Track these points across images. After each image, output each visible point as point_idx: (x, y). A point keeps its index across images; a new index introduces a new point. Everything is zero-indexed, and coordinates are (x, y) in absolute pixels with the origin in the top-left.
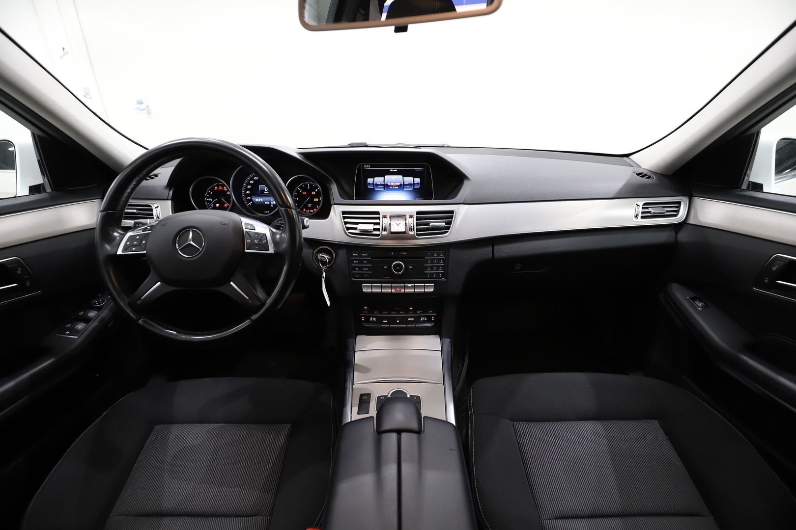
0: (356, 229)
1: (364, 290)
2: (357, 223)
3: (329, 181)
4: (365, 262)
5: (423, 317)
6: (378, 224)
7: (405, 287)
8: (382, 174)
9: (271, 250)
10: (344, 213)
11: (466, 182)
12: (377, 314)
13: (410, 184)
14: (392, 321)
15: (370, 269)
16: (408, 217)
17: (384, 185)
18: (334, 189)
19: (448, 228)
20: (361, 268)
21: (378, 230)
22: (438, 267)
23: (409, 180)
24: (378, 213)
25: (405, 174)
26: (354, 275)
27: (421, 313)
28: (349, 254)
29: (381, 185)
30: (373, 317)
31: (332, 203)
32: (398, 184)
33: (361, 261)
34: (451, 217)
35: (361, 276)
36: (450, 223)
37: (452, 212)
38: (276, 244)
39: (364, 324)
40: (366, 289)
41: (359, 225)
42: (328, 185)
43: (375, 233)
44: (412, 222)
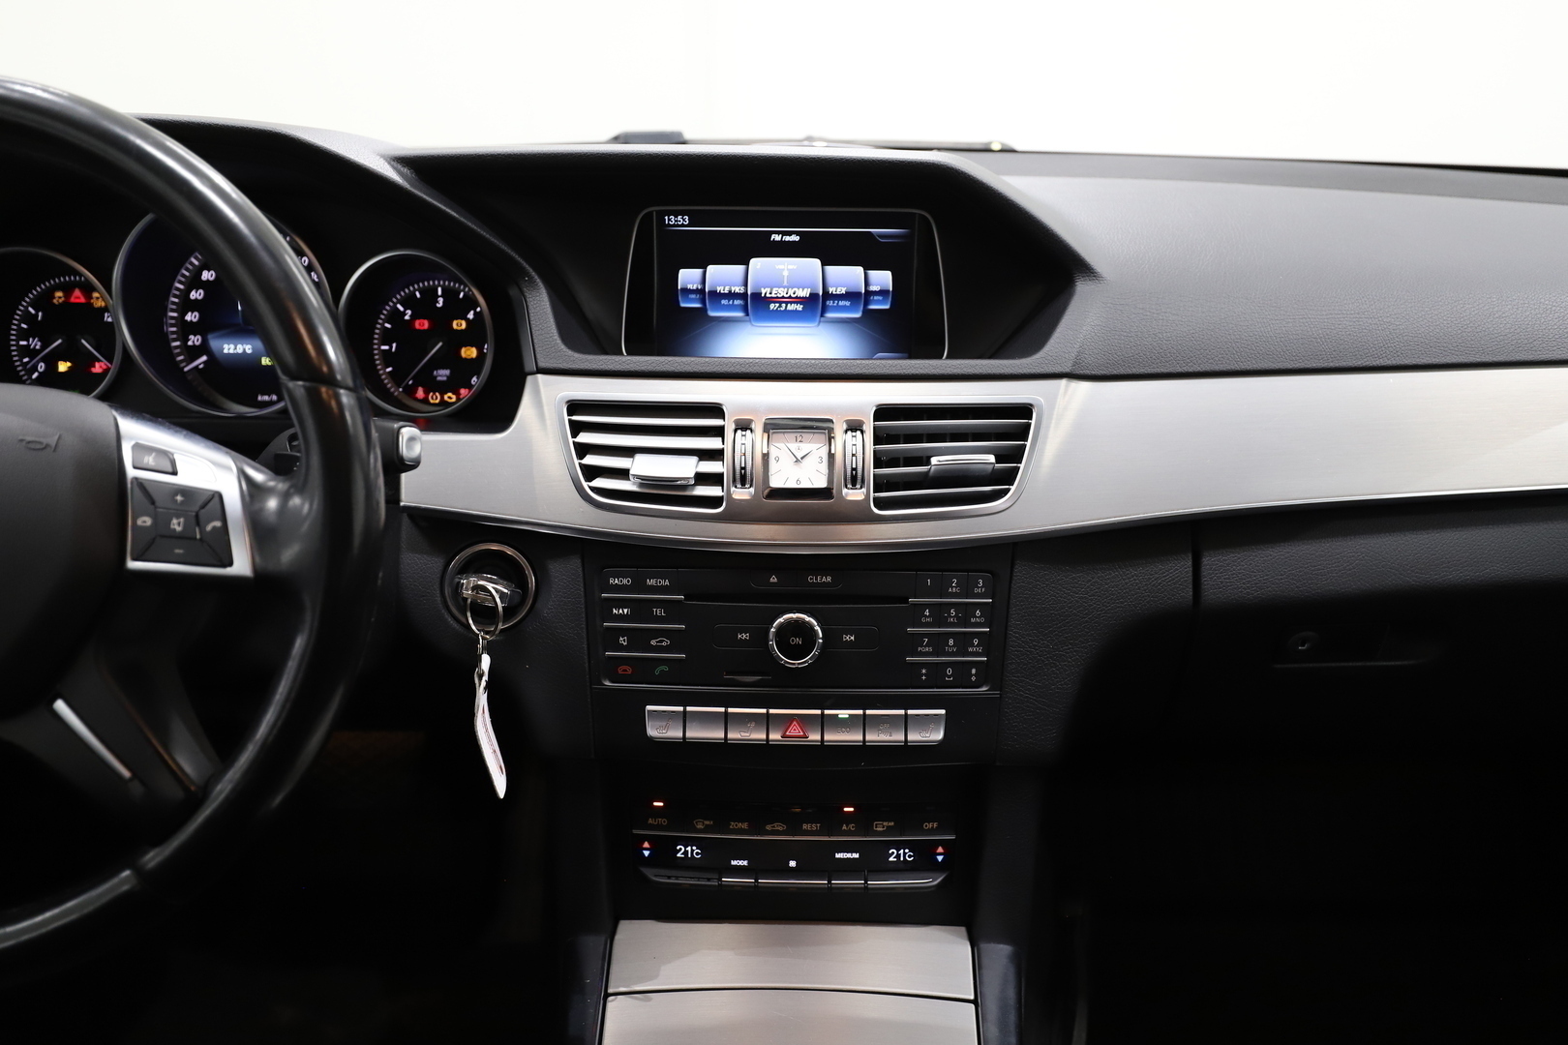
0: (623, 474)
1: (653, 731)
2: (629, 452)
3: (517, 277)
4: (658, 612)
5: (898, 845)
6: (716, 455)
7: (823, 723)
8: (739, 252)
9: (241, 564)
10: (574, 407)
11: (1083, 288)
12: (707, 830)
13: (851, 296)
14: (767, 860)
15: (677, 641)
16: (839, 428)
17: (743, 296)
18: (540, 308)
19: (1009, 477)
20: (639, 640)
21: (715, 479)
22: (964, 640)
23: (847, 276)
24: (716, 410)
25: (831, 253)
26: (612, 668)
27: (889, 831)
28: (595, 579)
29: (731, 295)
30: (687, 842)
31: (530, 365)
32: (804, 293)
33: (641, 610)
34: (1022, 433)
35: (643, 670)
36: (1016, 455)
37: (1024, 411)
38: (261, 532)
39: (650, 873)
40: (662, 726)
41: (639, 457)
42: (513, 292)
43: (702, 491)
44: (858, 448)
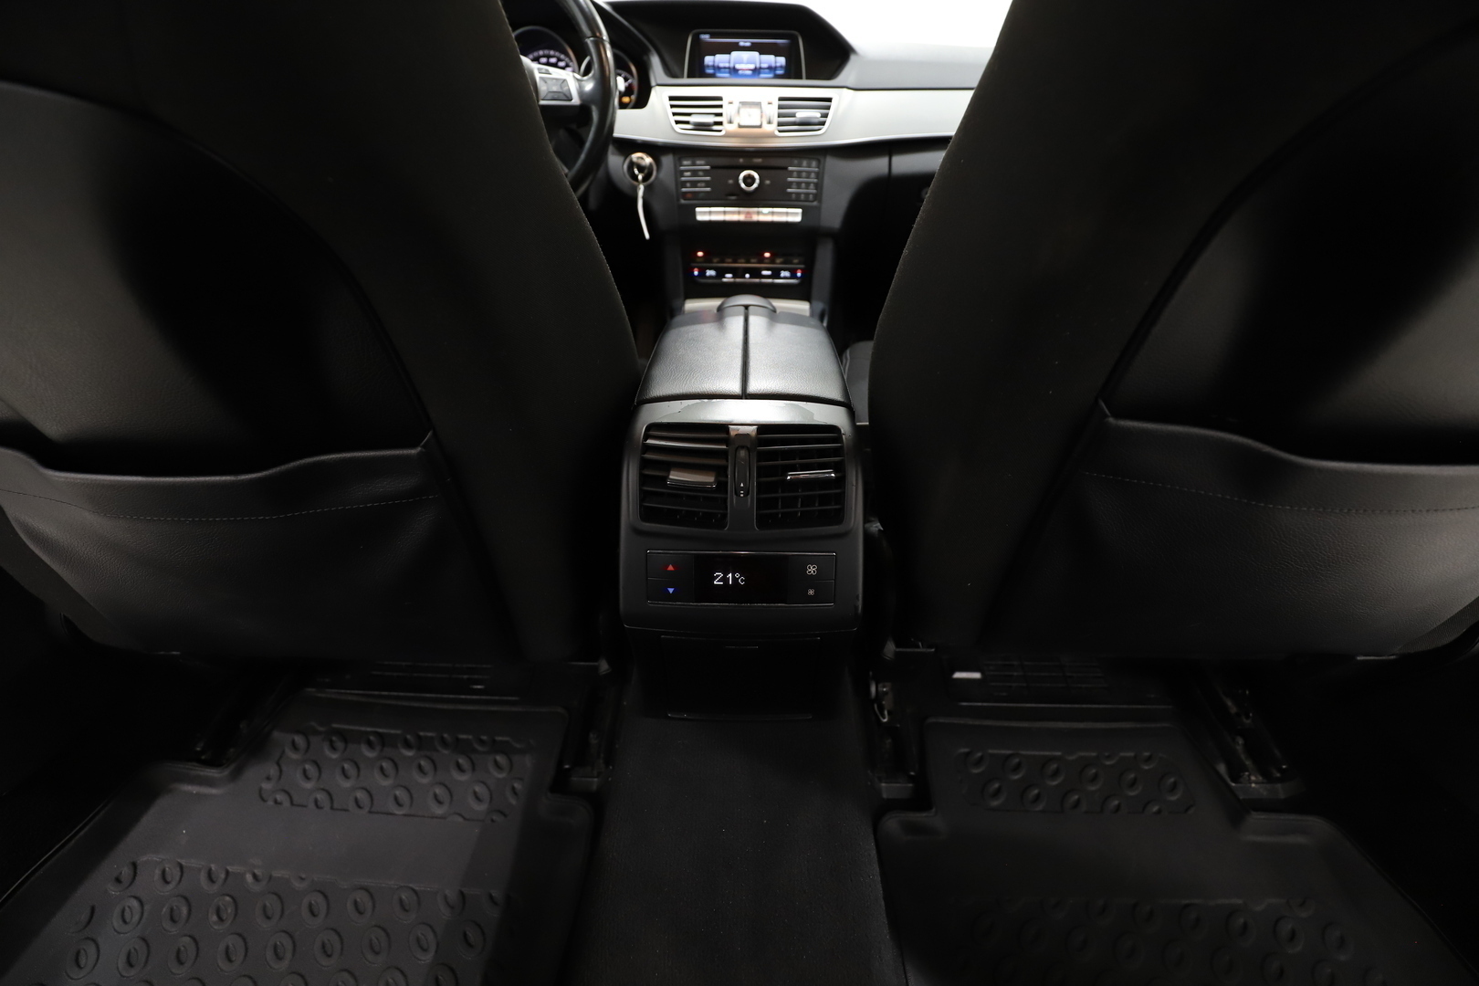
0: (687, 123)
1: (699, 218)
2: (689, 114)
3: (646, 52)
4: (701, 173)
5: (785, 270)
6: (720, 115)
7: (758, 213)
8: (727, 49)
9: (576, 101)
10: (672, 98)
11: (853, 57)
12: (718, 262)
13: (770, 68)
14: (737, 273)
15: (707, 184)
16: (764, 105)
17: (729, 68)
18: (655, 61)
19: (823, 123)
20: (694, 184)
21: (720, 123)
22: (808, 184)
23: (769, 60)
24: (720, 99)
25: (763, 50)
26: (684, 184)
27: (781, 263)
28: (678, 163)
29: (725, 68)
30: (710, 269)
31: (653, 83)
32: (752, 67)
33: (695, 173)
34: (828, 108)
35: (695, 195)
36: (826, 116)
37: (829, 100)
39: (697, 280)
40: (704, 214)
41: (693, 116)
42: (645, 58)
43: (715, 128)
44: (773, 111)
